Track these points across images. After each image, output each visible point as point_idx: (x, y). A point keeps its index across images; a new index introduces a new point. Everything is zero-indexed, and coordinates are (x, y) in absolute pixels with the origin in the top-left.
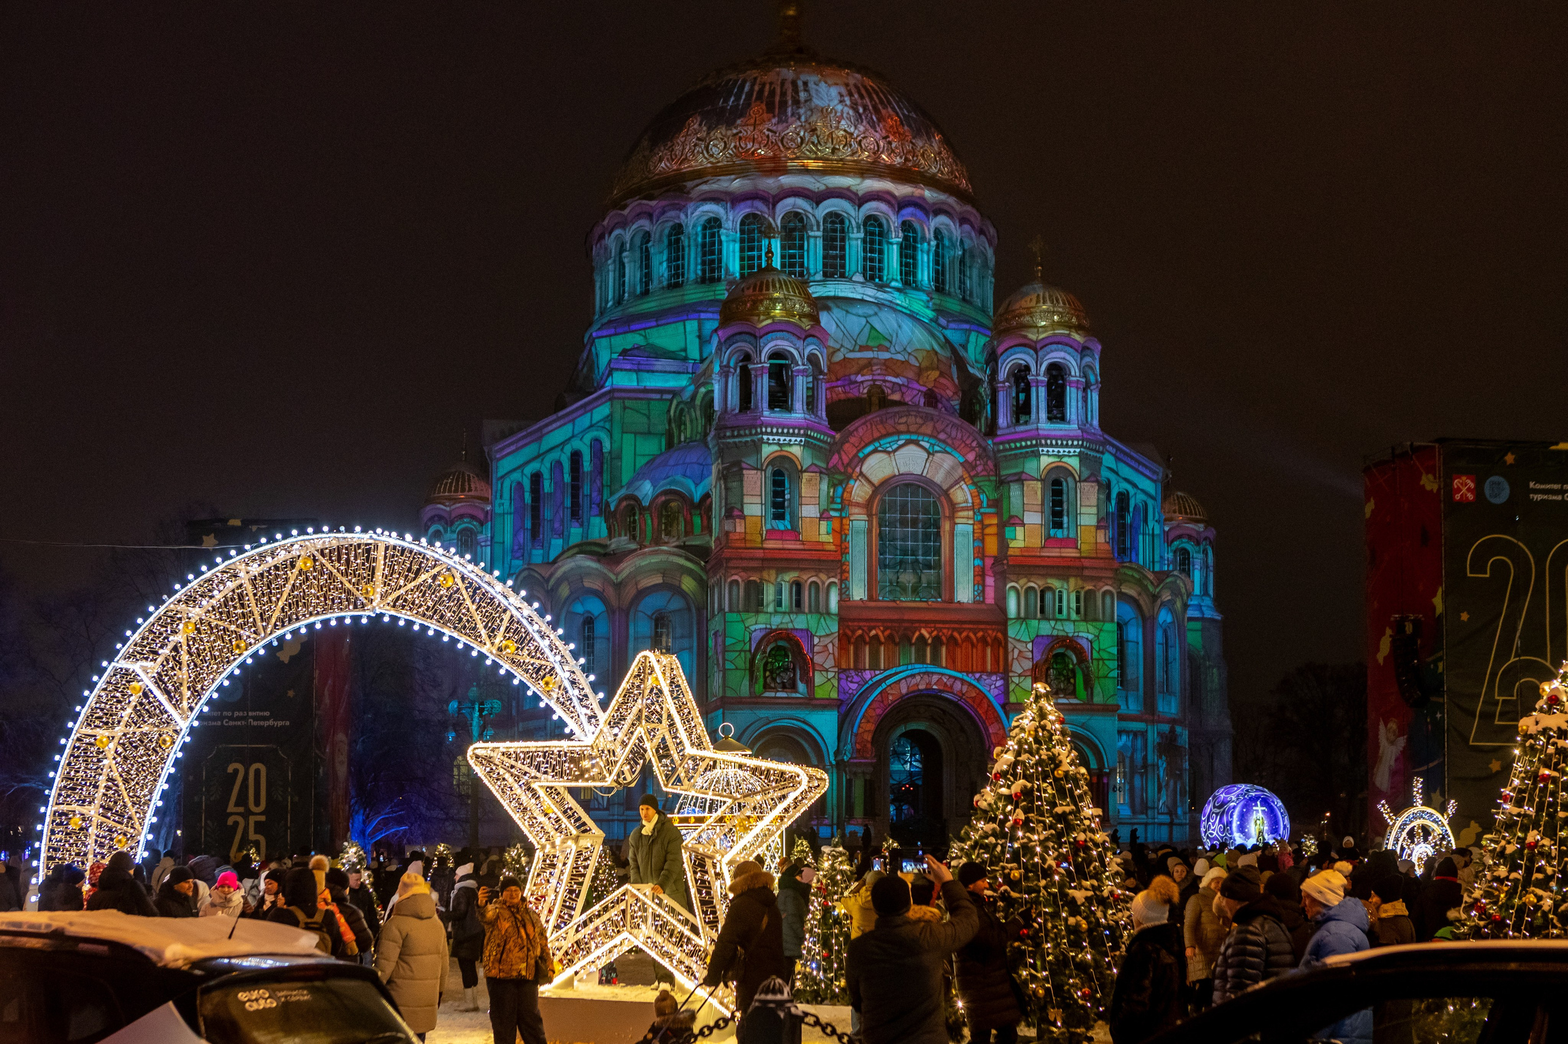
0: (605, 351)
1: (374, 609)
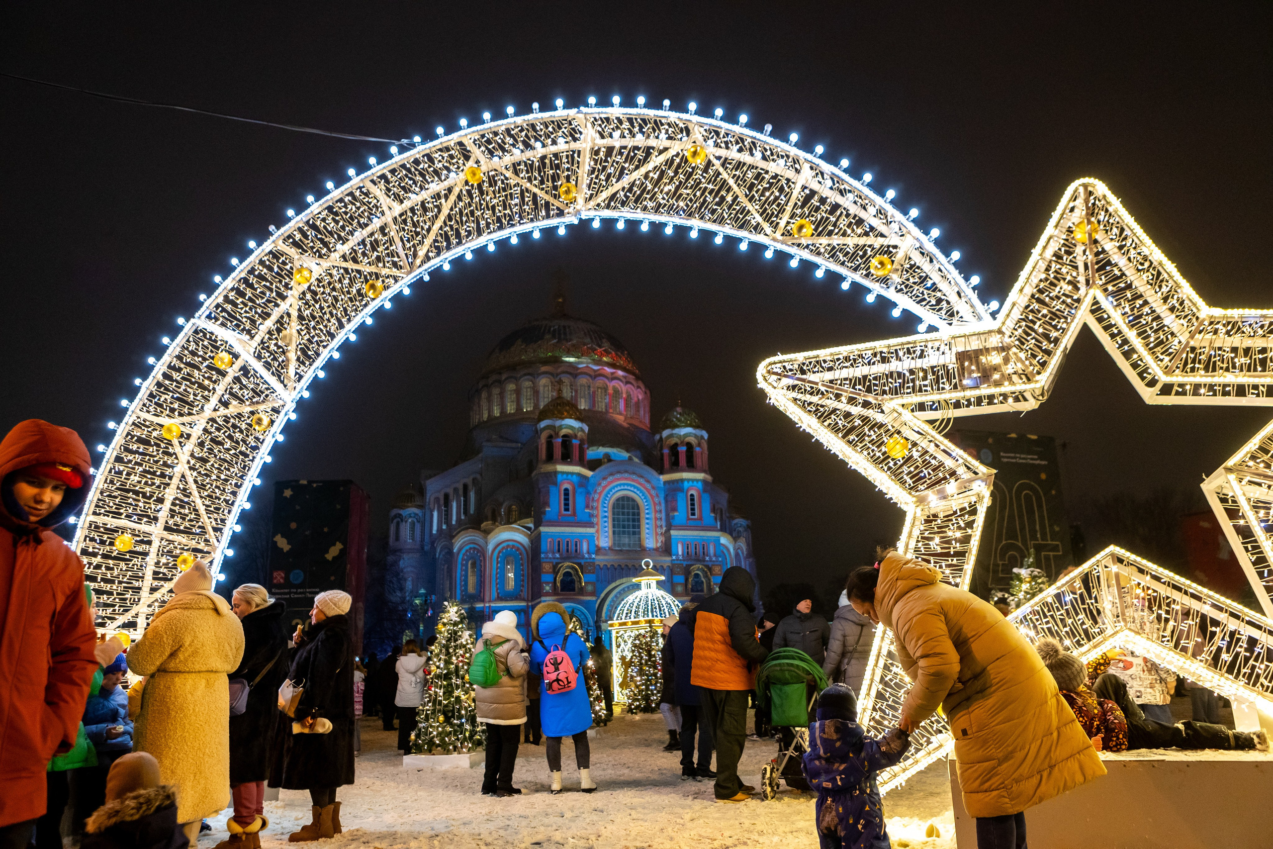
1: (578, 212)
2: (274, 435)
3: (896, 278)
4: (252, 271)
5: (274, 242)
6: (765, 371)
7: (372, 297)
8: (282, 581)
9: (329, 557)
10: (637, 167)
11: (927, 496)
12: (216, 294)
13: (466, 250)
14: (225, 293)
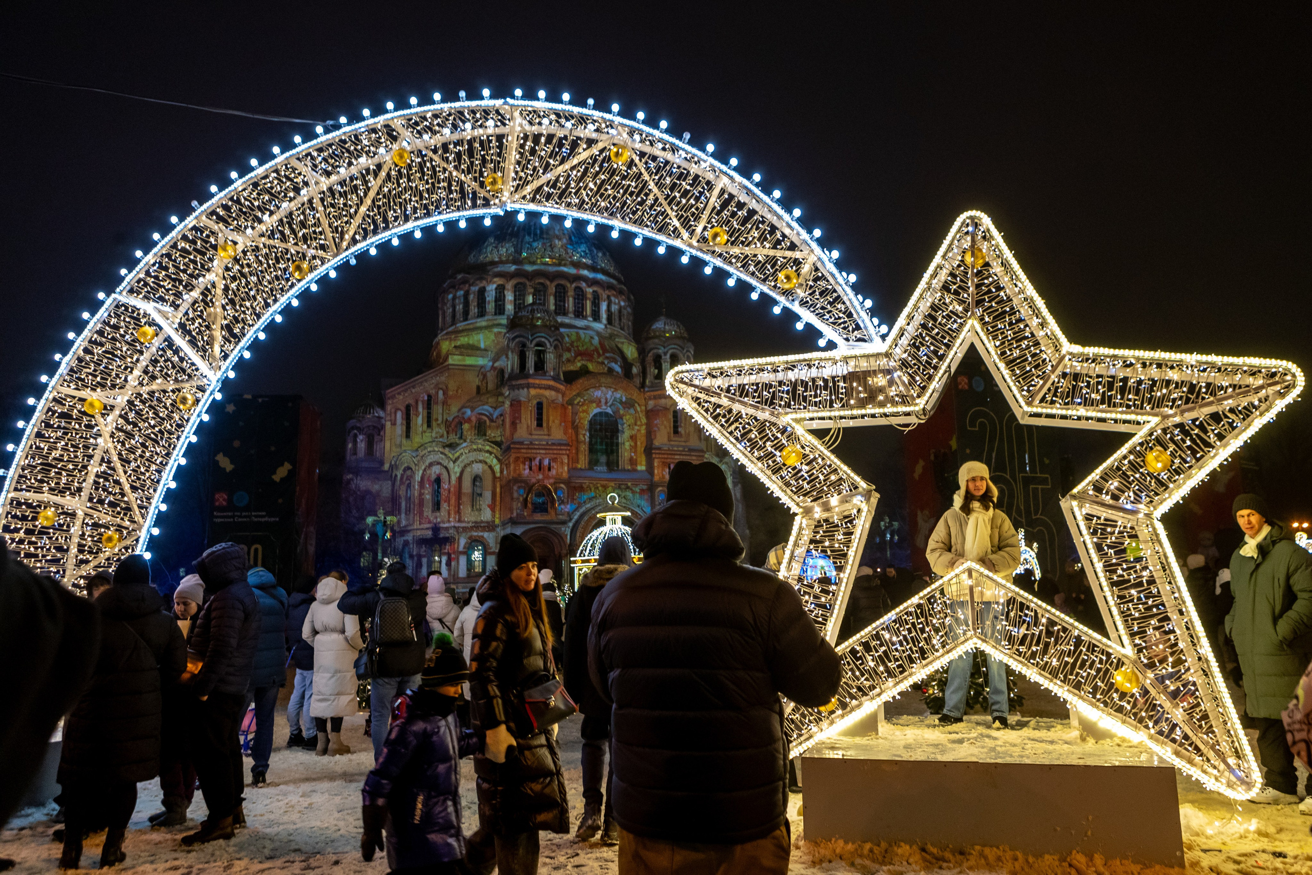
0: (445, 346)
1: (503, 204)
2: (199, 415)
3: (801, 293)
4: (174, 246)
5: (196, 218)
6: (672, 379)
7: (299, 278)
8: (224, 503)
9: (277, 478)
10: (562, 162)
11: (813, 507)
12: (137, 269)
13: (393, 235)
14: (146, 268)
